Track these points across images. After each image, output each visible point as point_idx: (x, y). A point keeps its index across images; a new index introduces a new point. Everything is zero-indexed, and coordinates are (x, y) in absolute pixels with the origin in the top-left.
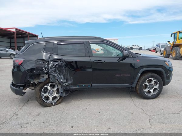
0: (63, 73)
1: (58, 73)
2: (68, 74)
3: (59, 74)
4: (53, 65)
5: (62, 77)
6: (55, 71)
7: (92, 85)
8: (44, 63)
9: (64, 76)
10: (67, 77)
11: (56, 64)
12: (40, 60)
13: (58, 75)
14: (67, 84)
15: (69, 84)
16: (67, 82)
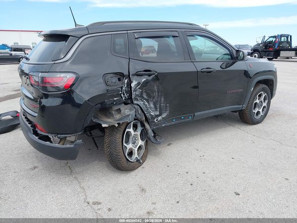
0: (153, 98)
1: (146, 99)
2: (162, 99)
3: (148, 102)
4: (139, 84)
5: (152, 105)
6: (141, 96)
7: (196, 114)
8: (119, 80)
9: (155, 104)
10: (160, 106)
11: (143, 80)
12: (112, 75)
13: (146, 103)
14: (160, 118)
15: (163, 118)
16: (160, 115)
